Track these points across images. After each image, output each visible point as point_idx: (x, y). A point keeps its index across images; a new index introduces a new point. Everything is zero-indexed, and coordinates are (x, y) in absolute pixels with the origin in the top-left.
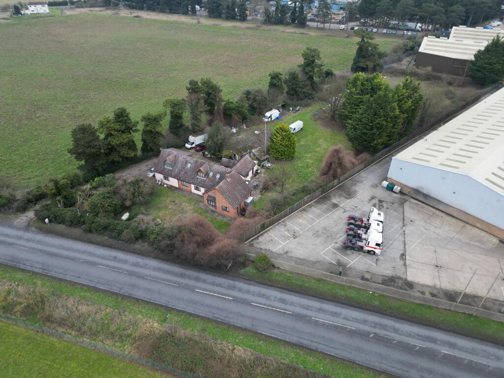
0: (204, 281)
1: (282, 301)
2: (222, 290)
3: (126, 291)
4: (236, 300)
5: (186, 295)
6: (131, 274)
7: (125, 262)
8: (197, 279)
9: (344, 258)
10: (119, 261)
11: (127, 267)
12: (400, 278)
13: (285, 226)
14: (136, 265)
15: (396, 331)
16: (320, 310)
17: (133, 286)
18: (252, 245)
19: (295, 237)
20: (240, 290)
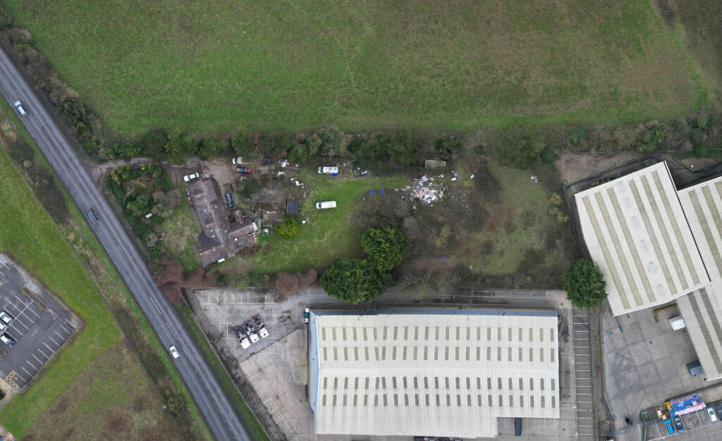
0: (157, 296)
1: (179, 332)
2: (160, 307)
3: (123, 272)
4: (162, 316)
5: (145, 296)
6: (130, 264)
7: (131, 254)
8: (155, 292)
9: (227, 334)
10: (129, 251)
11: (130, 258)
12: (237, 361)
13: (222, 293)
14: (135, 260)
15: (207, 377)
16: (189, 348)
17: (127, 272)
18: (194, 292)
19: (219, 304)
20: (167, 313)
